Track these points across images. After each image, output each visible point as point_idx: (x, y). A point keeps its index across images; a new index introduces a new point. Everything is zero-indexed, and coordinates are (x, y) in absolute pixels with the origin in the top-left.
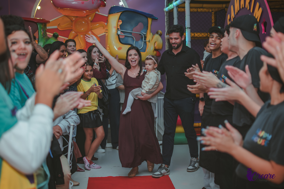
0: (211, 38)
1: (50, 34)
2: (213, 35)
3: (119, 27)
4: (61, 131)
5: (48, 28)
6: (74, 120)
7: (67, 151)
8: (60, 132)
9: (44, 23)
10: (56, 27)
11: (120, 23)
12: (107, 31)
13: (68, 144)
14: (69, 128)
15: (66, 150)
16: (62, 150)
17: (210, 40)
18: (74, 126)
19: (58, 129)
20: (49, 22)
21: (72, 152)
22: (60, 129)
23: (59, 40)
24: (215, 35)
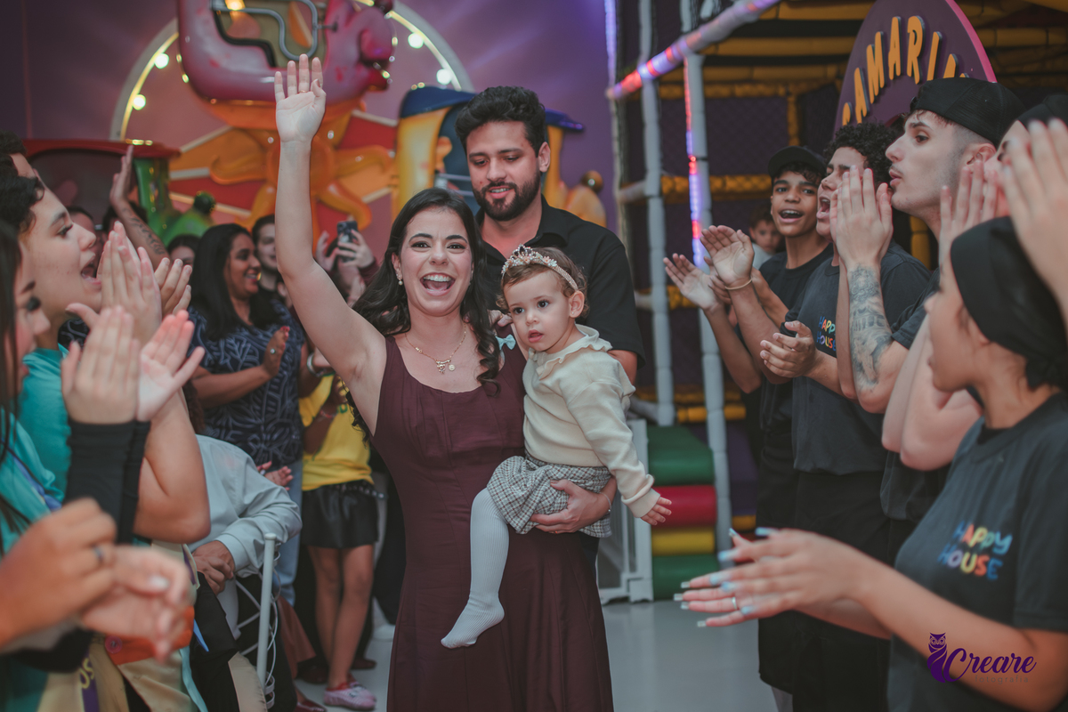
0: (780, 193)
1: (183, 200)
2: (785, 182)
3: (440, 166)
4: (228, 564)
5: (176, 175)
6: (277, 519)
7: (256, 640)
8: (227, 567)
9: (159, 158)
10: (203, 172)
11: (445, 149)
12: (395, 182)
13: (257, 610)
14: (259, 549)
15: (251, 634)
16: (236, 634)
17: (778, 200)
18: (276, 541)
19: (220, 557)
20: (177, 154)
21: (273, 640)
22: (226, 554)
23: (218, 221)
24: (794, 179)
